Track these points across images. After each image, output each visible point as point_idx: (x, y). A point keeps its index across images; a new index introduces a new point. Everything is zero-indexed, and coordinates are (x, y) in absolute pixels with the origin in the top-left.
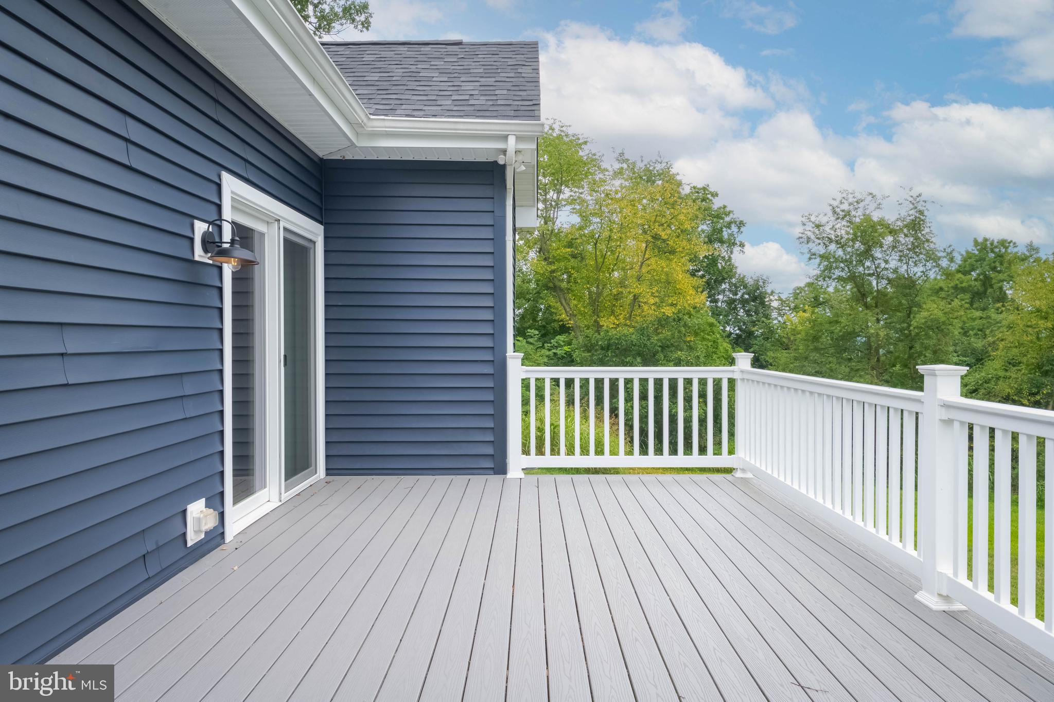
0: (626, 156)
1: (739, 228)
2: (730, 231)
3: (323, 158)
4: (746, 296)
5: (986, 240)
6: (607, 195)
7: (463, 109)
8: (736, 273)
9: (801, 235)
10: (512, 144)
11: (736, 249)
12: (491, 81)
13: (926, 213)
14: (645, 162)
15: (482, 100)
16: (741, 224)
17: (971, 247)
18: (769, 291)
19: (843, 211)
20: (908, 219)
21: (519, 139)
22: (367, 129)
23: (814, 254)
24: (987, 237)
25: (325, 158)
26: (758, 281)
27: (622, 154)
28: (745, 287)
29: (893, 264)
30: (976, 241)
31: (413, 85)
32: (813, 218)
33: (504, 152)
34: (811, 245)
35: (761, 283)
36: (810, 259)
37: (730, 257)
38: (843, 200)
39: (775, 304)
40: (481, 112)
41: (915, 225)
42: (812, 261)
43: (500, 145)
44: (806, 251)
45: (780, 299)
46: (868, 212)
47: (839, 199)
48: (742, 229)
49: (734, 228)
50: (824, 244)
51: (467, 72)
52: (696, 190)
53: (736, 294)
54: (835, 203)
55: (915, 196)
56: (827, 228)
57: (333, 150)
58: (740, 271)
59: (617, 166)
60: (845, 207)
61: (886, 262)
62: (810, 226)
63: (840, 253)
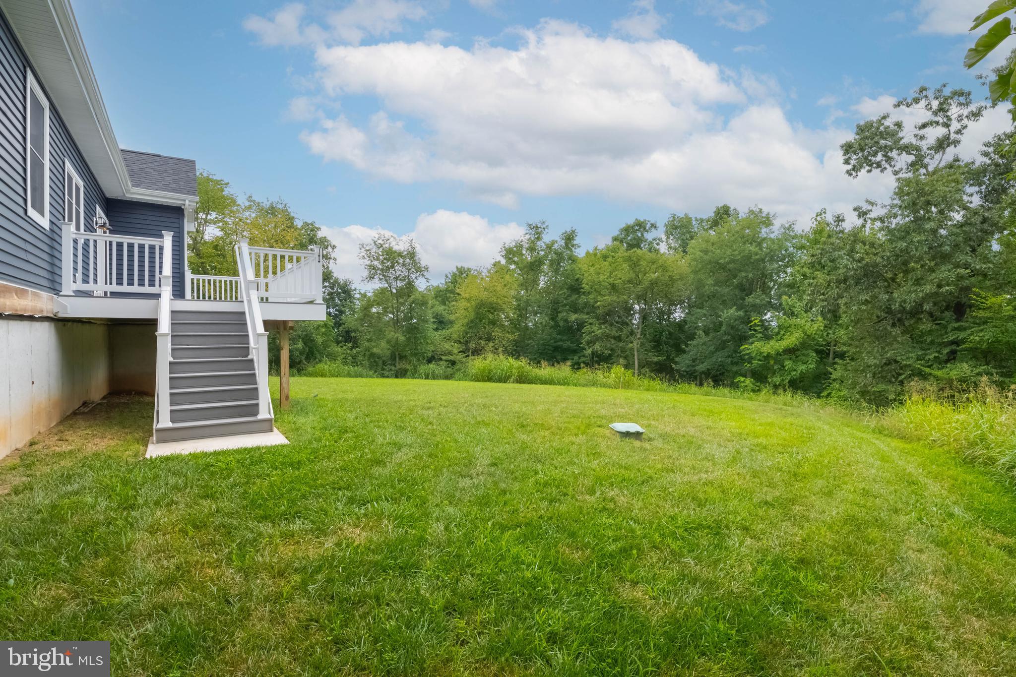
0: (253, 198)
1: (333, 249)
4: (340, 290)
6: (240, 220)
7: (166, 188)
8: (332, 276)
10: (187, 202)
11: (332, 261)
12: (176, 177)
14: (270, 202)
15: (174, 186)
16: (334, 247)
17: (455, 270)
18: (353, 288)
19: (380, 244)
21: (189, 201)
22: (130, 191)
25: (109, 198)
26: (346, 282)
27: (250, 197)
28: (339, 285)
30: (457, 267)
31: (144, 175)
32: (365, 246)
33: (184, 205)
34: (365, 260)
35: (348, 283)
39: (357, 296)
40: (174, 191)
43: (183, 203)
45: (360, 293)
47: (377, 237)
48: (335, 250)
49: (330, 249)
50: (371, 260)
51: (165, 171)
52: (306, 224)
53: (333, 289)
54: (376, 239)
56: (372, 252)
58: (335, 275)
59: (247, 204)
60: (380, 241)
62: (363, 250)
63: (379, 266)
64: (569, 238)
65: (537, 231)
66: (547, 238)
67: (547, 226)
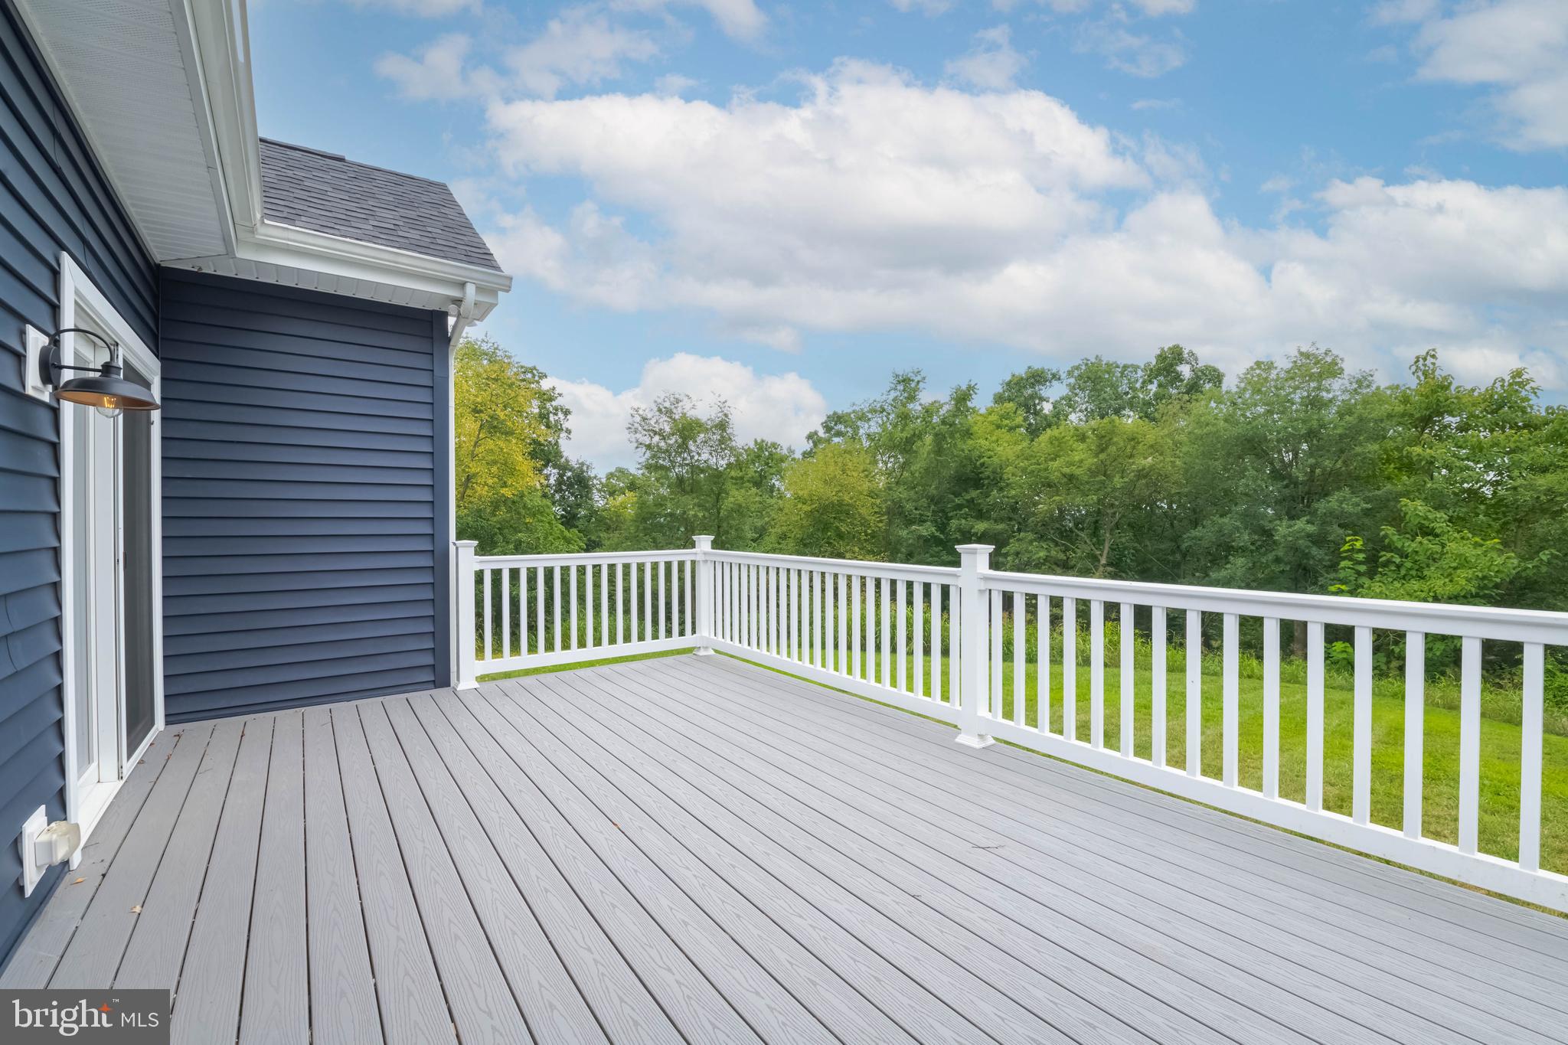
1: (566, 416)
2: (556, 418)
3: (160, 264)
4: (572, 479)
5: (763, 441)
8: (562, 457)
9: (630, 426)
11: (563, 435)
13: (730, 416)
16: (567, 413)
17: (752, 445)
18: (592, 475)
19: (665, 408)
20: (717, 421)
22: (257, 236)
23: (641, 444)
24: (764, 439)
25: (163, 264)
26: (582, 465)
28: (571, 470)
29: (705, 457)
30: (756, 441)
32: (641, 412)
34: (638, 436)
35: (585, 468)
36: (637, 448)
37: (557, 442)
38: (666, 399)
39: (596, 487)
41: (722, 426)
42: (639, 449)
44: (634, 440)
46: (685, 411)
47: (662, 398)
48: (568, 417)
49: (561, 415)
50: (650, 435)
54: (659, 401)
55: (723, 401)
56: (652, 422)
57: (184, 255)
58: (565, 454)
60: (667, 404)
61: (699, 454)
62: (638, 419)
63: (662, 444)
64: (962, 398)
65: (908, 385)
66: (926, 397)
67: (924, 378)
